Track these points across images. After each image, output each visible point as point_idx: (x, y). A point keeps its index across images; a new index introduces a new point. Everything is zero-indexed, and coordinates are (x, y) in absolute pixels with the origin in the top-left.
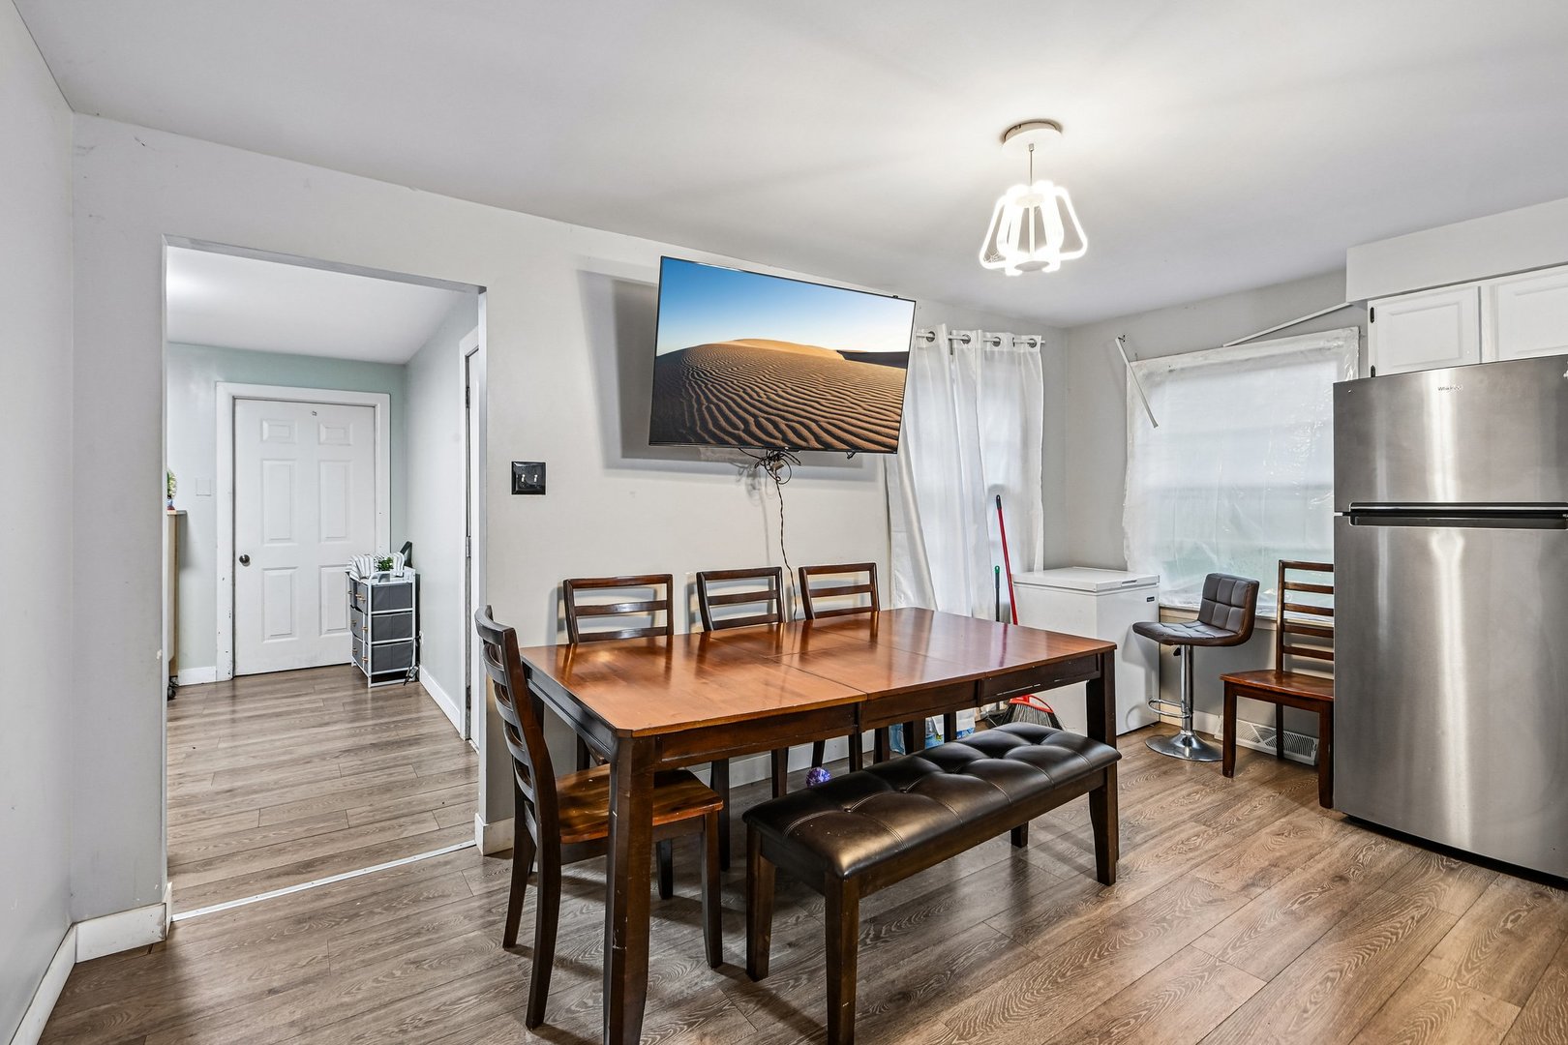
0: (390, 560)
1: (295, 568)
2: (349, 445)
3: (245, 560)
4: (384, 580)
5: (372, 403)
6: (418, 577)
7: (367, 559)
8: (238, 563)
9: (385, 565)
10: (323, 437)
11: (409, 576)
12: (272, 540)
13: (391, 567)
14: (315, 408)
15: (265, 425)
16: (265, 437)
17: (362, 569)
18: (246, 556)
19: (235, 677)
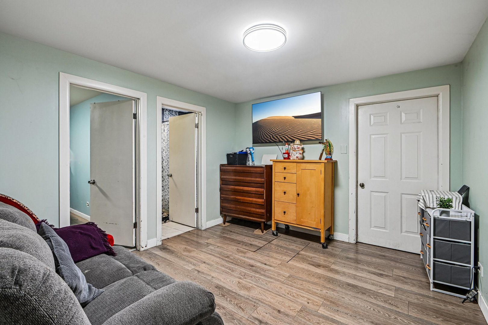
0: (450, 201)
1: (387, 193)
2: (420, 122)
3: (362, 186)
4: (444, 214)
5: (436, 93)
6: (476, 218)
7: (431, 196)
8: (359, 187)
9: (445, 204)
10: (404, 119)
11: (467, 215)
12: (375, 177)
13: (450, 206)
14: (399, 103)
15: (372, 117)
16: (372, 123)
17: (427, 202)
18: (363, 184)
19: (357, 242)
